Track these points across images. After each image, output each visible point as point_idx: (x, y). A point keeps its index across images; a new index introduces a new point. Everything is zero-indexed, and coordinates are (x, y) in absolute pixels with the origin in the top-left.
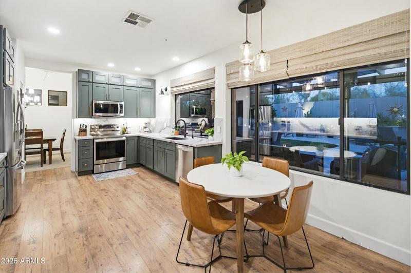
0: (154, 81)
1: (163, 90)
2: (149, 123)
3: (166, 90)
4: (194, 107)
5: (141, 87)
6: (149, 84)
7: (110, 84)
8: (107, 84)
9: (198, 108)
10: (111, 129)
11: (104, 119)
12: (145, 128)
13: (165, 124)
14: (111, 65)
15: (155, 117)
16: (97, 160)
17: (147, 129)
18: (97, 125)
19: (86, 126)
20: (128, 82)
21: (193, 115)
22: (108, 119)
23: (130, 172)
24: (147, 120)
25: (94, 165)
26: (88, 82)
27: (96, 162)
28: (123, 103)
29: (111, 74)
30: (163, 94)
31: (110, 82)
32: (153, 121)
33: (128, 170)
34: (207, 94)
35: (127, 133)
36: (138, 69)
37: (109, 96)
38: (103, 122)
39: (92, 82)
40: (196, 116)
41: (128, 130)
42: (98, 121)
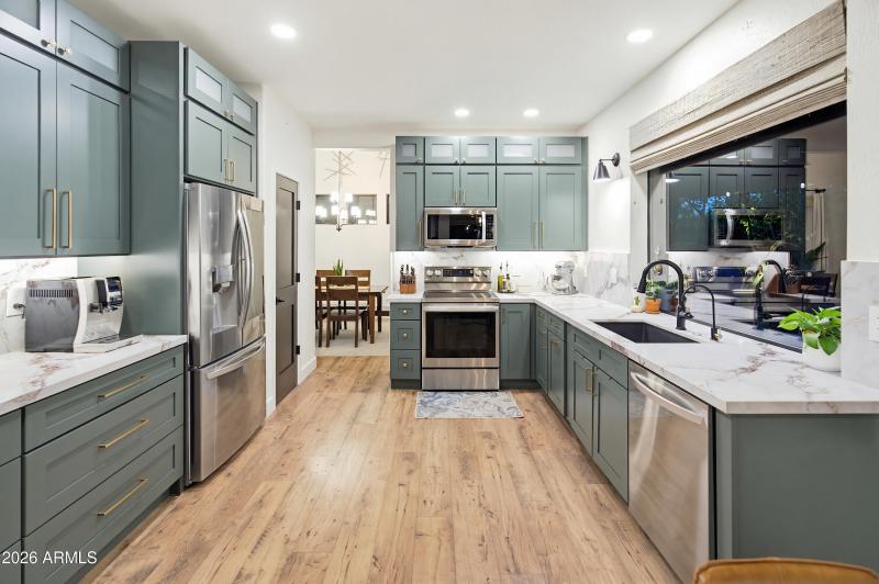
0: (584, 140)
1: (606, 164)
2: (570, 267)
3: (616, 164)
4: (730, 213)
5: (544, 164)
6: (568, 153)
7: (464, 164)
8: (456, 164)
9: (746, 218)
10: (470, 279)
11: (456, 253)
12: (557, 278)
13: (614, 271)
14: (462, 113)
15: (586, 249)
16: (428, 356)
17: (563, 284)
18: (438, 268)
19: (413, 270)
20: (509, 153)
21: (723, 243)
22: (464, 254)
23: (505, 406)
24: (562, 257)
25: (421, 368)
26: (416, 164)
27: (426, 362)
28: (493, 211)
29: (465, 138)
30: (606, 175)
31: (464, 159)
32: (581, 259)
33: (502, 395)
34: (787, 166)
35: (508, 292)
36: (531, 113)
37: (460, 193)
38: (453, 260)
39: (424, 164)
40: (737, 243)
41: (513, 284)
42: (443, 258)
